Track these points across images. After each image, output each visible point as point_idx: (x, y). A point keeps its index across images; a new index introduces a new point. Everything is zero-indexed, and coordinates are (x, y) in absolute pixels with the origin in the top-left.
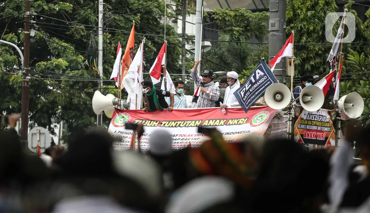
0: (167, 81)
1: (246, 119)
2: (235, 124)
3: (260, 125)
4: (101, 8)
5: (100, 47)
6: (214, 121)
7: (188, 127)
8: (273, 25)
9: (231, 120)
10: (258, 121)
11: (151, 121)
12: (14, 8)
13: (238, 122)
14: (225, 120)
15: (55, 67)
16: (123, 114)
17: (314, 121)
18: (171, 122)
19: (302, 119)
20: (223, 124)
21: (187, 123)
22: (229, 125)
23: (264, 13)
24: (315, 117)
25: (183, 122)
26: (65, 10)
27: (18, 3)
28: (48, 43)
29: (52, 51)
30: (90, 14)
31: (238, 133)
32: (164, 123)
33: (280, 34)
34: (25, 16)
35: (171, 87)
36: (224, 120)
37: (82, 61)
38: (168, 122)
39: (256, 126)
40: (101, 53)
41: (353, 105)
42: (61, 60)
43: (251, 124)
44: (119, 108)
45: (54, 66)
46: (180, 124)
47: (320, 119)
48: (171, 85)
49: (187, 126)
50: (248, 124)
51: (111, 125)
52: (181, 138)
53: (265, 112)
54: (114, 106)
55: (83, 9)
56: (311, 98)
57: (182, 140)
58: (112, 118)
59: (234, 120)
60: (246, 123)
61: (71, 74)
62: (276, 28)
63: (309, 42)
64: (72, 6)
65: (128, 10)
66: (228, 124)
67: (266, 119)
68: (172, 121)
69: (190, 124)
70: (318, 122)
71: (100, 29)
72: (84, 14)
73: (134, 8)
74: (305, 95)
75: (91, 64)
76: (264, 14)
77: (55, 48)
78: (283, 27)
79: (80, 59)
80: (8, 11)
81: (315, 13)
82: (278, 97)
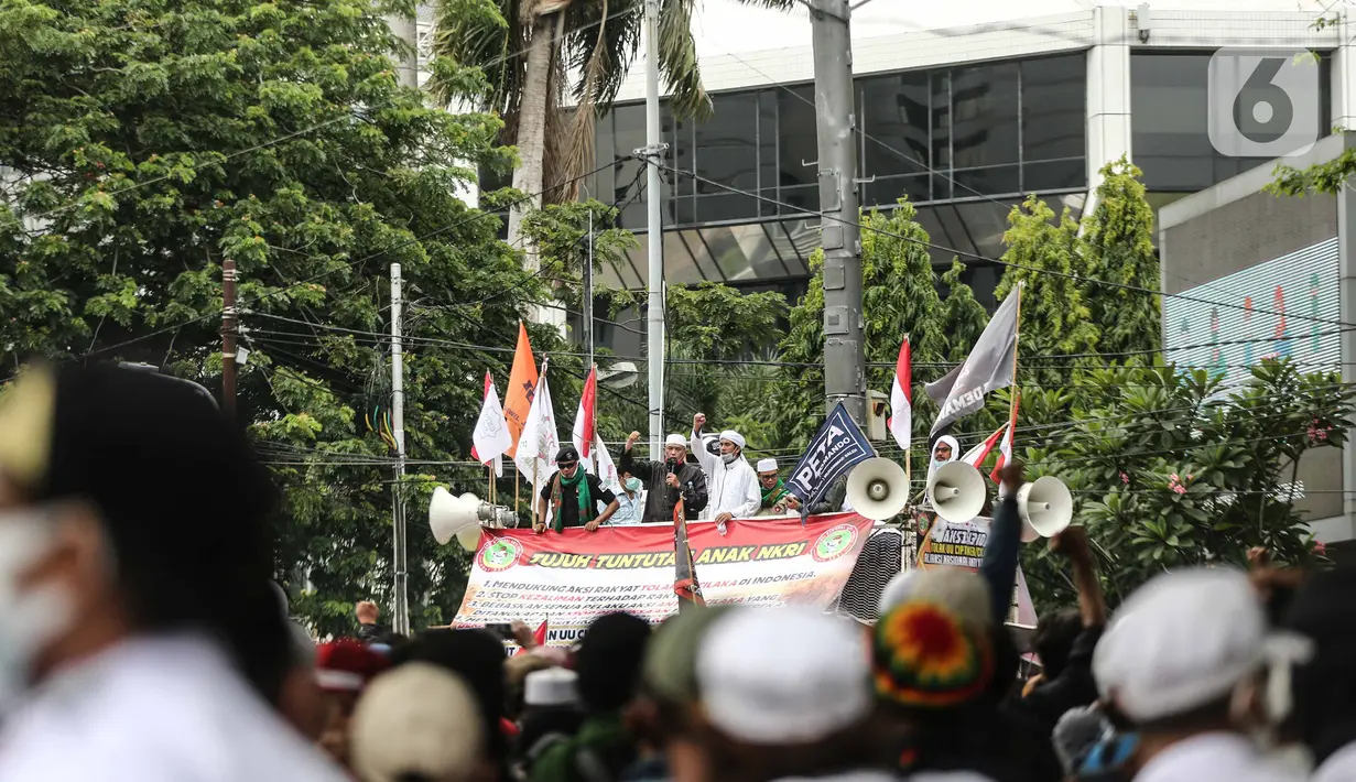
0: (599, 459)
1: (803, 545)
2: (776, 557)
3: (836, 557)
4: (396, 291)
5: (398, 383)
6: (725, 550)
7: (662, 566)
8: (834, 321)
9: (765, 549)
10: (832, 549)
11: (573, 555)
12: (189, 300)
13: (783, 552)
14: (752, 549)
15: (291, 434)
16: (503, 541)
17: (960, 544)
18: (620, 557)
19: (933, 541)
20: (746, 558)
21: (658, 559)
22: (762, 559)
23: (768, 295)
24: (962, 536)
25: (649, 556)
26: (309, 301)
27: (198, 290)
28: (269, 380)
29: (278, 399)
30: (366, 306)
31: (786, 578)
32: (602, 559)
33: (851, 341)
34: (224, 317)
35: (610, 473)
36: (748, 547)
37: (351, 420)
38: (613, 557)
39: (827, 560)
40: (398, 399)
41: (1047, 507)
42: (303, 417)
43: (816, 557)
44: (492, 526)
45: (288, 431)
46: (643, 560)
47: (974, 539)
48: (610, 468)
49: (659, 564)
50: (808, 557)
51: (475, 566)
52: (648, 593)
53: (846, 527)
54: (481, 523)
55: (348, 295)
56: (956, 492)
57: (650, 598)
58: (477, 551)
59: (772, 548)
60: (803, 553)
61: (328, 450)
62: (841, 327)
63: (875, 358)
64: (324, 290)
65: (450, 294)
66: (759, 557)
67: (851, 544)
68: (623, 555)
69: (666, 559)
70: (969, 548)
71: (394, 340)
72: (350, 306)
73: (465, 289)
74: (941, 484)
75: (378, 422)
76: (769, 298)
77: (286, 393)
78: (857, 325)
79: (346, 416)
80: (174, 307)
81: (885, 291)
82: (878, 490)
